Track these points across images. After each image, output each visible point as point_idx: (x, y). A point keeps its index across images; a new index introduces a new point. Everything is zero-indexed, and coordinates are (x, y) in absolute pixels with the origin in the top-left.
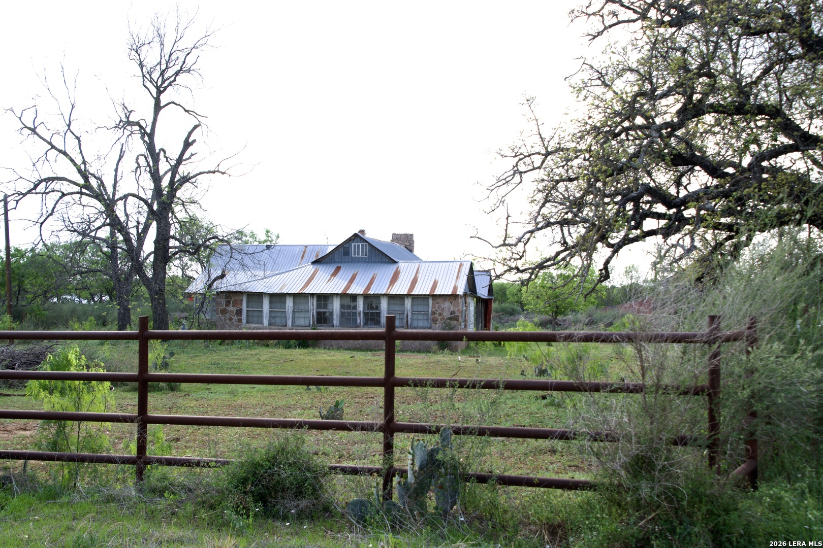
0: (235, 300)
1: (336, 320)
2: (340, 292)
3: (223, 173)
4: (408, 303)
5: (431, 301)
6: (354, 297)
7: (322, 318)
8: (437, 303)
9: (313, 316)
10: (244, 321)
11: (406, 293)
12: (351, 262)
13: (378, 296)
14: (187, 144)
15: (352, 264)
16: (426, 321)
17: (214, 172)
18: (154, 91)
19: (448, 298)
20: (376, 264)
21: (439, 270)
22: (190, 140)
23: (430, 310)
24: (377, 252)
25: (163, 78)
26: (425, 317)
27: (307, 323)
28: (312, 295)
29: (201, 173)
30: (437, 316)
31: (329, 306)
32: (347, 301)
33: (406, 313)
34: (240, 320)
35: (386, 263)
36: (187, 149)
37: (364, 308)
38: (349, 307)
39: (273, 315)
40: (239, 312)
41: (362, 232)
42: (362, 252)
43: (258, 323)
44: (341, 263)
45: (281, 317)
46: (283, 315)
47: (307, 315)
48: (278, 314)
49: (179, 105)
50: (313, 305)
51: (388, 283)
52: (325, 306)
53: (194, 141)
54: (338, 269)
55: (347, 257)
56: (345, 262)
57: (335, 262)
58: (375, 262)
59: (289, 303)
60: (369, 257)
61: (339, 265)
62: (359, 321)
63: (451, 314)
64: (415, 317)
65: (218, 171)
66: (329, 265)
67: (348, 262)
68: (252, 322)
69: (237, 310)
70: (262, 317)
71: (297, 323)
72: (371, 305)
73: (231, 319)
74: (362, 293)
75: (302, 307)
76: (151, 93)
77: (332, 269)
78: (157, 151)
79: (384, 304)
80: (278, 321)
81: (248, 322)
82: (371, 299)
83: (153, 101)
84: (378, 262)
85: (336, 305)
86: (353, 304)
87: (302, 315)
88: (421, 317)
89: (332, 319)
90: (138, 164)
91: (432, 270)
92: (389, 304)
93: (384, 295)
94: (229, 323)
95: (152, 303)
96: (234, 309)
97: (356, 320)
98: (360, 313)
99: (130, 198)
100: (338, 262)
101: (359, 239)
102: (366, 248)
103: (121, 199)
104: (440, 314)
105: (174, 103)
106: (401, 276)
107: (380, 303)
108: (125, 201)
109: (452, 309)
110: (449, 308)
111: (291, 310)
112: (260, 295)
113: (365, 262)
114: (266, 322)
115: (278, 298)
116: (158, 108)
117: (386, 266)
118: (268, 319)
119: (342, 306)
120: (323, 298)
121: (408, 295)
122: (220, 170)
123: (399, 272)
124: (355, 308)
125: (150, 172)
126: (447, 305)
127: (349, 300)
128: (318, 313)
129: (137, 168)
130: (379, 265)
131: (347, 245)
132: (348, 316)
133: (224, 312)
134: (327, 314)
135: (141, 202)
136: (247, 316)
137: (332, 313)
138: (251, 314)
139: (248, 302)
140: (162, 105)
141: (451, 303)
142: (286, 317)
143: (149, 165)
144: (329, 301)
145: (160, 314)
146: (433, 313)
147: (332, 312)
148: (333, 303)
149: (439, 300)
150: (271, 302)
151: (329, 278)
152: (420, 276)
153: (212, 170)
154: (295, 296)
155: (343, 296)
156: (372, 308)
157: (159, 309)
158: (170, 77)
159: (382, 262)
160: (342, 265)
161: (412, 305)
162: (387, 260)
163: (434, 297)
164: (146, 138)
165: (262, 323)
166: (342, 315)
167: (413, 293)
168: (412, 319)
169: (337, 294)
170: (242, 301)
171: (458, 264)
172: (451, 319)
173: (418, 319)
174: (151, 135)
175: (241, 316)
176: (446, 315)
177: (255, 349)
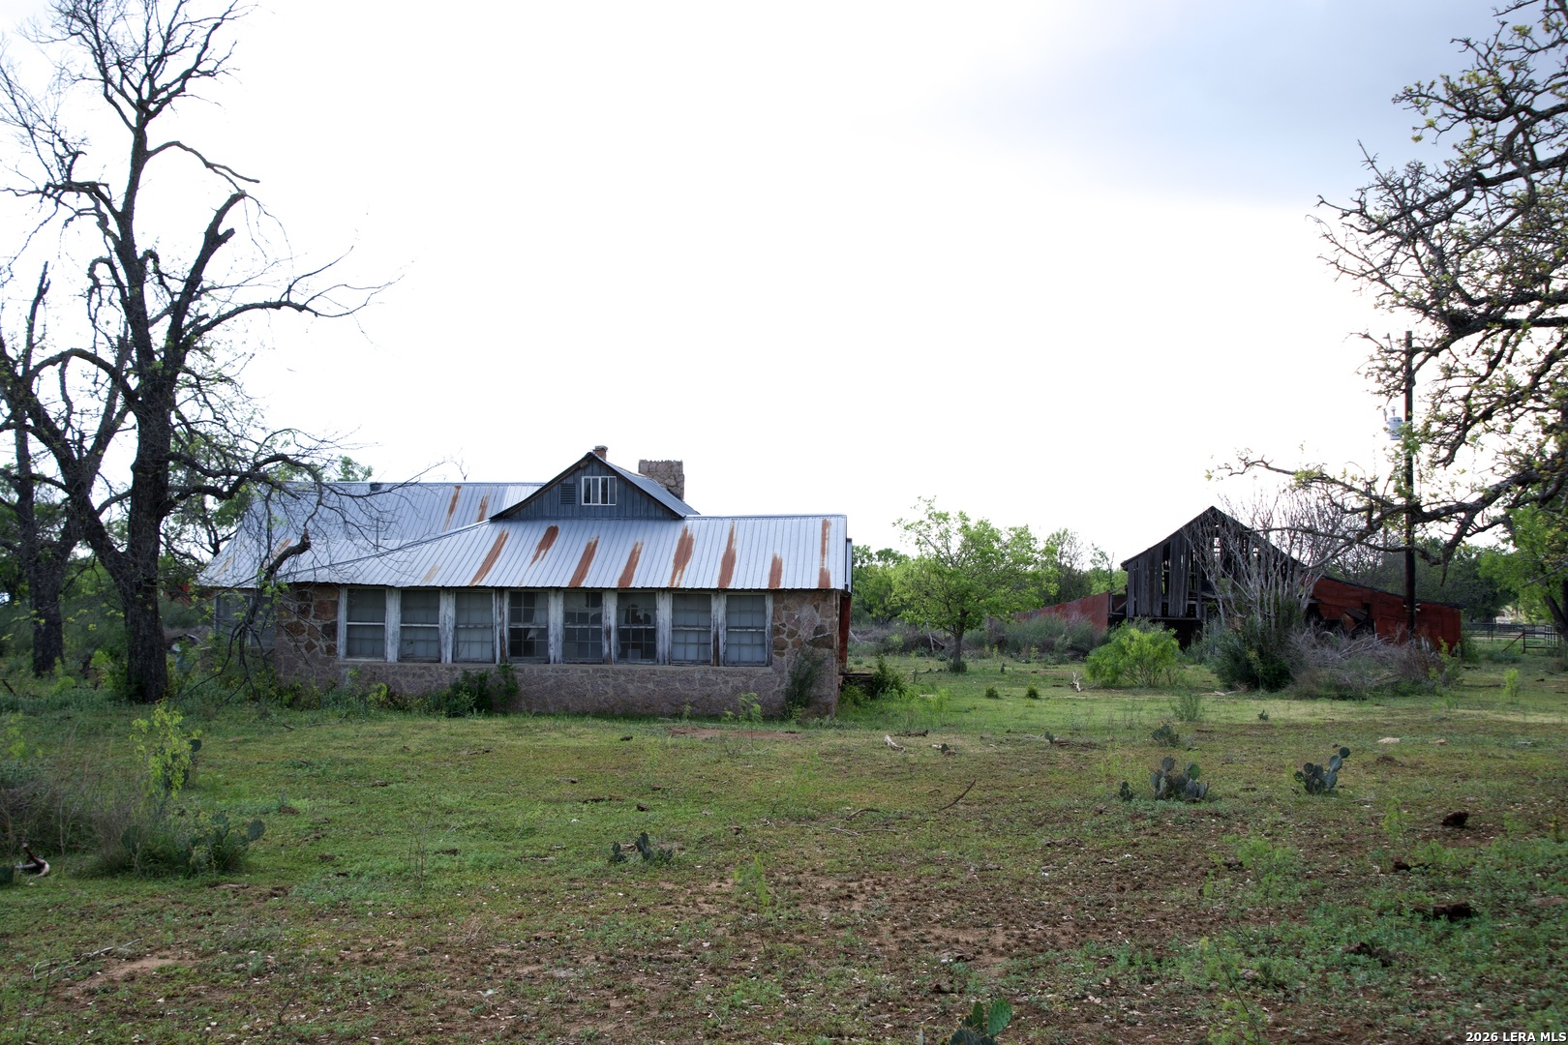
0: (321, 603)
1: (555, 650)
2: (565, 585)
3: (301, 308)
4: (719, 609)
5: (769, 604)
6: (596, 595)
7: (523, 645)
8: (785, 608)
9: (502, 638)
10: (342, 651)
11: (715, 586)
12: (580, 518)
13: (650, 594)
14: (214, 240)
15: (583, 523)
16: (758, 650)
17: (278, 305)
18: (132, 115)
19: (809, 597)
20: (636, 523)
21: (779, 534)
22: (221, 231)
23: (768, 625)
24: (637, 496)
25: (152, 85)
26: (757, 640)
27: (488, 655)
28: (501, 590)
29: (246, 308)
30: (784, 636)
31: (538, 616)
32: (580, 605)
33: (713, 630)
34: (331, 650)
35: (657, 519)
36: (212, 251)
37: (618, 619)
38: (583, 618)
39: (408, 636)
40: (331, 630)
41: (602, 450)
42: (604, 495)
43: (373, 654)
44: (557, 518)
45: (427, 641)
46: (433, 637)
47: (488, 637)
48: (421, 635)
49: (191, 150)
50: (501, 613)
51: (671, 564)
52: (529, 617)
53: (230, 233)
54: (552, 534)
55: (569, 507)
56: (565, 518)
57: (543, 518)
58: (633, 518)
59: (447, 609)
60: (619, 507)
61: (553, 524)
62: (606, 650)
63: (816, 633)
64: (734, 640)
65: (288, 303)
66: (530, 525)
67: (572, 518)
68: (360, 654)
69: (325, 627)
70: (383, 640)
71: (464, 655)
72: (634, 612)
73: (310, 647)
74: (615, 585)
75: (476, 617)
76: (124, 117)
77: (536, 533)
78: (140, 255)
79: (664, 611)
80: (420, 649)
81: (349, 653)
82: (635, 601)
83: (130, 137)
84: (641, 518)
85: (555, 614)
86: (592, 612)
87: (476, 636)
88: (746, 640)
89: (546, 646)
90: (96, 280)
91: (764, 535)
92: (674, 611)
93: (664, 590)
94: (307, 656)
95: (126, 611)
96: (318, 624)
97: (601, 648)
98: (608, 632)
99: (74, 360)
100: (551, 518)
101: (596, 467)
102: (612, 488)
103: (52, 361)
104: (792, 634)
105: (178, 144)
106: (697, 549)
107: (655, 609)
108: (64, 366)
109: (818, 622)
110: (812, 620)
111: (450, 625)
112: (380, 592)
113: (610, 518)
114: (392, 653)
115: (420, 598)
116: (140, 155)
117: (658, 525)
118: (397, 645)
119: (568, 616)
120: (525, 598)
121: (720, 591)
122: (293, 300)
123: (691, 540)
124: (598, 619)
125: (124, 300)
126: (806, 612)
127: (583, 601)
128: (513, 632)
129: (91, 291)
130: (643, 523)
131: (570, 481)
132: (582, 641)
133: (294, 630)
134: (531, 634)
135: (101, 371)
136: (349, 639)
137: (544, 632)
138: (357, 634)
139: (350, 607)
140: (150, 147)
141: (817, 608)
142: (438, 641)
143: (120, 285)
144: (538, 605)
145: (145, 638)
146: (776, 631)
147: (546, 630)
148: (547, 610)
149: (789, 602)
150: (404, 608)
151: (533, 552)
152: (737, 547)
153: (276, 299)
154: (460, 593)
155: (571, 592)
156: (636, 620)
157: (143, 624)
158: (170, 85)
159: (649, 518)
160: (559, 524)
161: (728, 613)
162: (660, 514)
163: (777, 593)
164: (113, 225)
165: (382, 654)
166: (568, 634)
167: (731, 586)
168: (726, 644)
169: (558, 589)
170: (336, 604)
171: (819, 522)
172: (815, 643)
173: (740, 645)
174: (125, 218)
175: (335, 639)
176: (806, 633)
177: (381, 719)
